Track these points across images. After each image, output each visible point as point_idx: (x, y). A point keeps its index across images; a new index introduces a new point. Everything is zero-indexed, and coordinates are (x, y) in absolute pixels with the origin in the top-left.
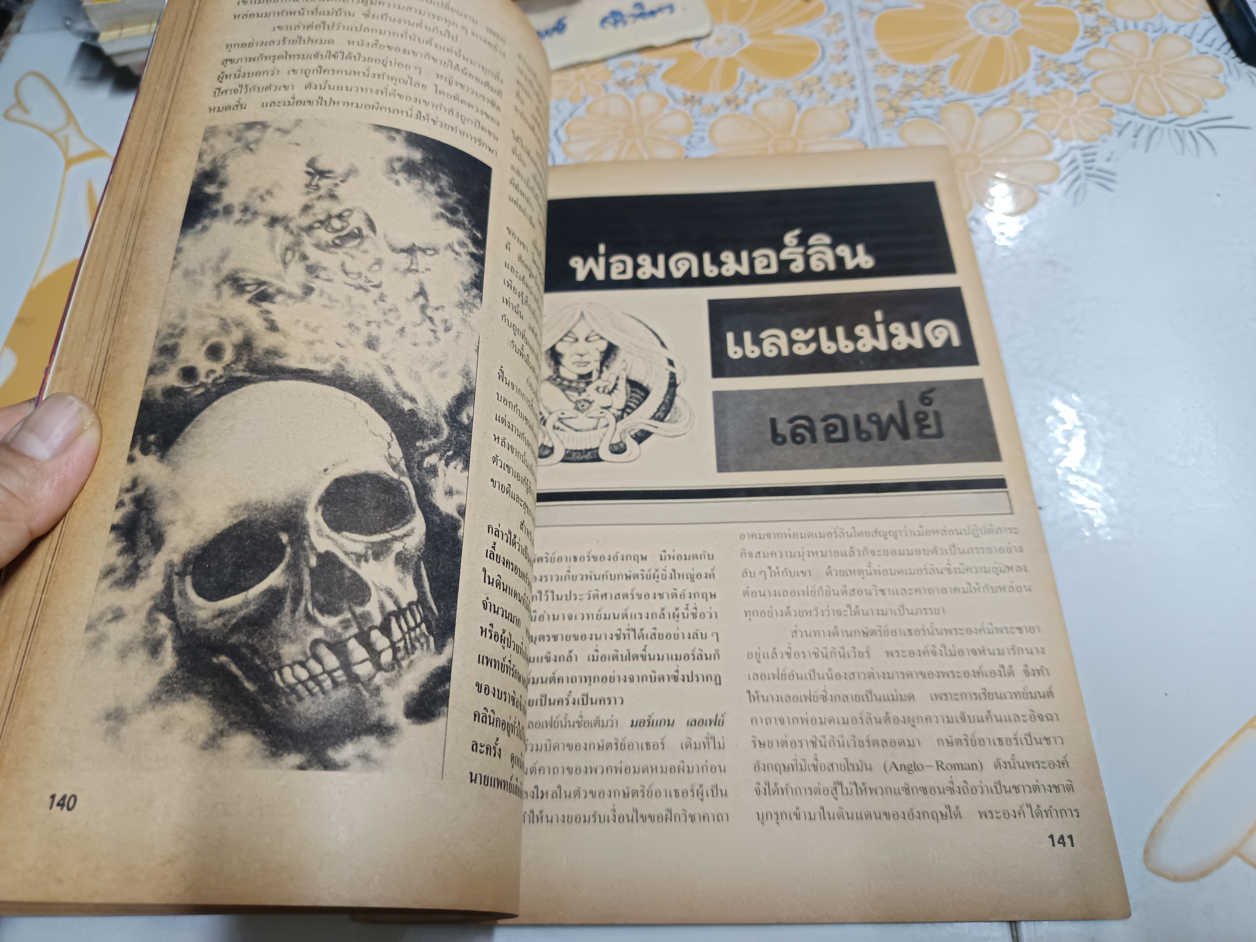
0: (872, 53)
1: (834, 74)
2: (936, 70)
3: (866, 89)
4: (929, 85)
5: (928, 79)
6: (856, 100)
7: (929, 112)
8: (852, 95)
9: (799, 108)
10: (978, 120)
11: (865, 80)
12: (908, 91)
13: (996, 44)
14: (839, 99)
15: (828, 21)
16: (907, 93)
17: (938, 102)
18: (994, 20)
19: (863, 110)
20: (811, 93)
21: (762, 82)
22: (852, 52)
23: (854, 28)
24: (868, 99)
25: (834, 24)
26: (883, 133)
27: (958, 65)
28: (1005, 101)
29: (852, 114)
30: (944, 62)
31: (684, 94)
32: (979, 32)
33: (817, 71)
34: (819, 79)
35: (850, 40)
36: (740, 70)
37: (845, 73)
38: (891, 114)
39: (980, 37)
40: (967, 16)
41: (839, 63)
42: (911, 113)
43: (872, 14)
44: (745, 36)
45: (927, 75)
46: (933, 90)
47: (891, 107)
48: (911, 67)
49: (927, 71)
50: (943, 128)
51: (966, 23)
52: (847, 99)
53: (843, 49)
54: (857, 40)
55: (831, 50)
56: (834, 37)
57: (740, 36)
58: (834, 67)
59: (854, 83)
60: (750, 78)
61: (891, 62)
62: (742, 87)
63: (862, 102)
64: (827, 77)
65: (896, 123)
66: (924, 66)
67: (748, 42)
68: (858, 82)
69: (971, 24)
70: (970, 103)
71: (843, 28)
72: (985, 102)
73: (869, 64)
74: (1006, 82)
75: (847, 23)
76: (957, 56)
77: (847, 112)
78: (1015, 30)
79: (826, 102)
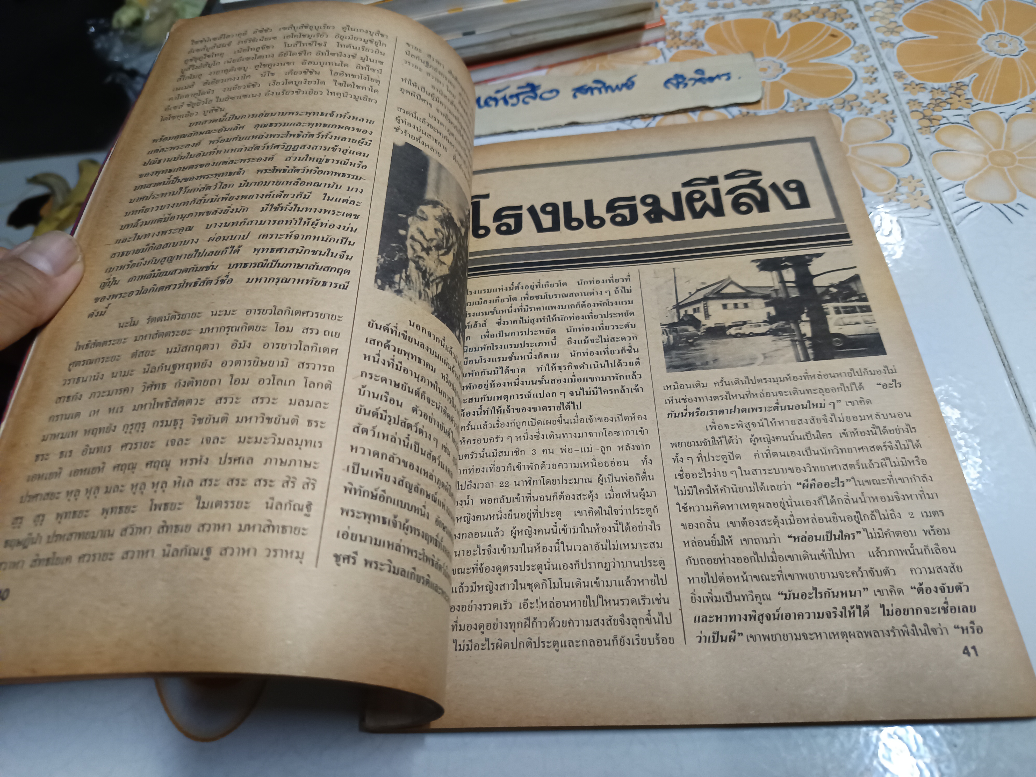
0: (899, 75)
1: (868, 92)
2: (960, 86)
3: (900, 104)
4: (956, 97)
5: (955, 94)
6: (893, 112)
7: (960, 119)
8: (888, 108)
9: (843, 120)
10: (1006, 124)
11: (896, 96)
12: (937, 104)
13: (1009, 65)
14: (877, 112)
15: (854, 51)
16: (937, 105)
17: (966, 111)
18: (1004, 45)
19: (899, 120)
20: (852, 108)
21: (807, 100)
22: (880, 75)
23: (879, 56)
24: (902, 111)
25: (862, 54)
26: (921, 138)
27: (978, 82)
28: (1027, 108)
29: (891, 123)
30: (966, 80)
31: (740, 111)
32: (992, 54)
33: (853, 90)
34: (857, 97)
35: (877, 65)
36: (786, 92)
37: (879, 92)
38: (926, 123)
39: (994, 58)
40: (979, 43)
41: (871, 83)
42: (944, 121)
43: (893, 45)
44: (785, 66)
45: (952, 90)
46: (960, 101)
47: (924, 117)
48: (936, 85)
49: (951, 87)
50: (975, 132)
51: (979, 48)
52: (885, 111)
53: (873, 73)
54: (884, 66)
55: (862, 74)
56: (862, 64)
57: (781, 66)
58: (867, 87)
59: (887, 98)
60: (795, 97)
61: (918, 81)
62: (790, 104)
63: (897, 112)
64: (862, 95)
65: (933, 129)
66: (948, 84)
67: (788, 70)
68: (891, 98)
69: (984, 49)
70: (996, 111)
71: (870, 56)
72: (1009, 110)
73: (898, 84)
74: (1024, 94)
75: (872, 52)
76: (977, 75)
77: (887, 121)
78: (1022, 53)
79: (867, 114)
